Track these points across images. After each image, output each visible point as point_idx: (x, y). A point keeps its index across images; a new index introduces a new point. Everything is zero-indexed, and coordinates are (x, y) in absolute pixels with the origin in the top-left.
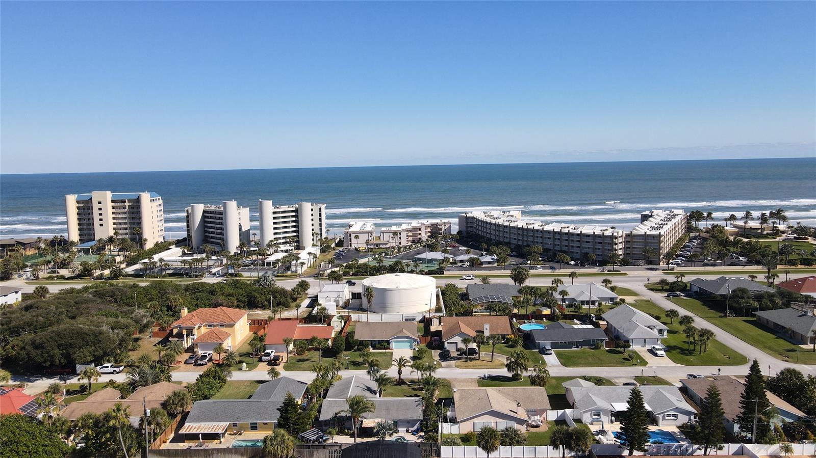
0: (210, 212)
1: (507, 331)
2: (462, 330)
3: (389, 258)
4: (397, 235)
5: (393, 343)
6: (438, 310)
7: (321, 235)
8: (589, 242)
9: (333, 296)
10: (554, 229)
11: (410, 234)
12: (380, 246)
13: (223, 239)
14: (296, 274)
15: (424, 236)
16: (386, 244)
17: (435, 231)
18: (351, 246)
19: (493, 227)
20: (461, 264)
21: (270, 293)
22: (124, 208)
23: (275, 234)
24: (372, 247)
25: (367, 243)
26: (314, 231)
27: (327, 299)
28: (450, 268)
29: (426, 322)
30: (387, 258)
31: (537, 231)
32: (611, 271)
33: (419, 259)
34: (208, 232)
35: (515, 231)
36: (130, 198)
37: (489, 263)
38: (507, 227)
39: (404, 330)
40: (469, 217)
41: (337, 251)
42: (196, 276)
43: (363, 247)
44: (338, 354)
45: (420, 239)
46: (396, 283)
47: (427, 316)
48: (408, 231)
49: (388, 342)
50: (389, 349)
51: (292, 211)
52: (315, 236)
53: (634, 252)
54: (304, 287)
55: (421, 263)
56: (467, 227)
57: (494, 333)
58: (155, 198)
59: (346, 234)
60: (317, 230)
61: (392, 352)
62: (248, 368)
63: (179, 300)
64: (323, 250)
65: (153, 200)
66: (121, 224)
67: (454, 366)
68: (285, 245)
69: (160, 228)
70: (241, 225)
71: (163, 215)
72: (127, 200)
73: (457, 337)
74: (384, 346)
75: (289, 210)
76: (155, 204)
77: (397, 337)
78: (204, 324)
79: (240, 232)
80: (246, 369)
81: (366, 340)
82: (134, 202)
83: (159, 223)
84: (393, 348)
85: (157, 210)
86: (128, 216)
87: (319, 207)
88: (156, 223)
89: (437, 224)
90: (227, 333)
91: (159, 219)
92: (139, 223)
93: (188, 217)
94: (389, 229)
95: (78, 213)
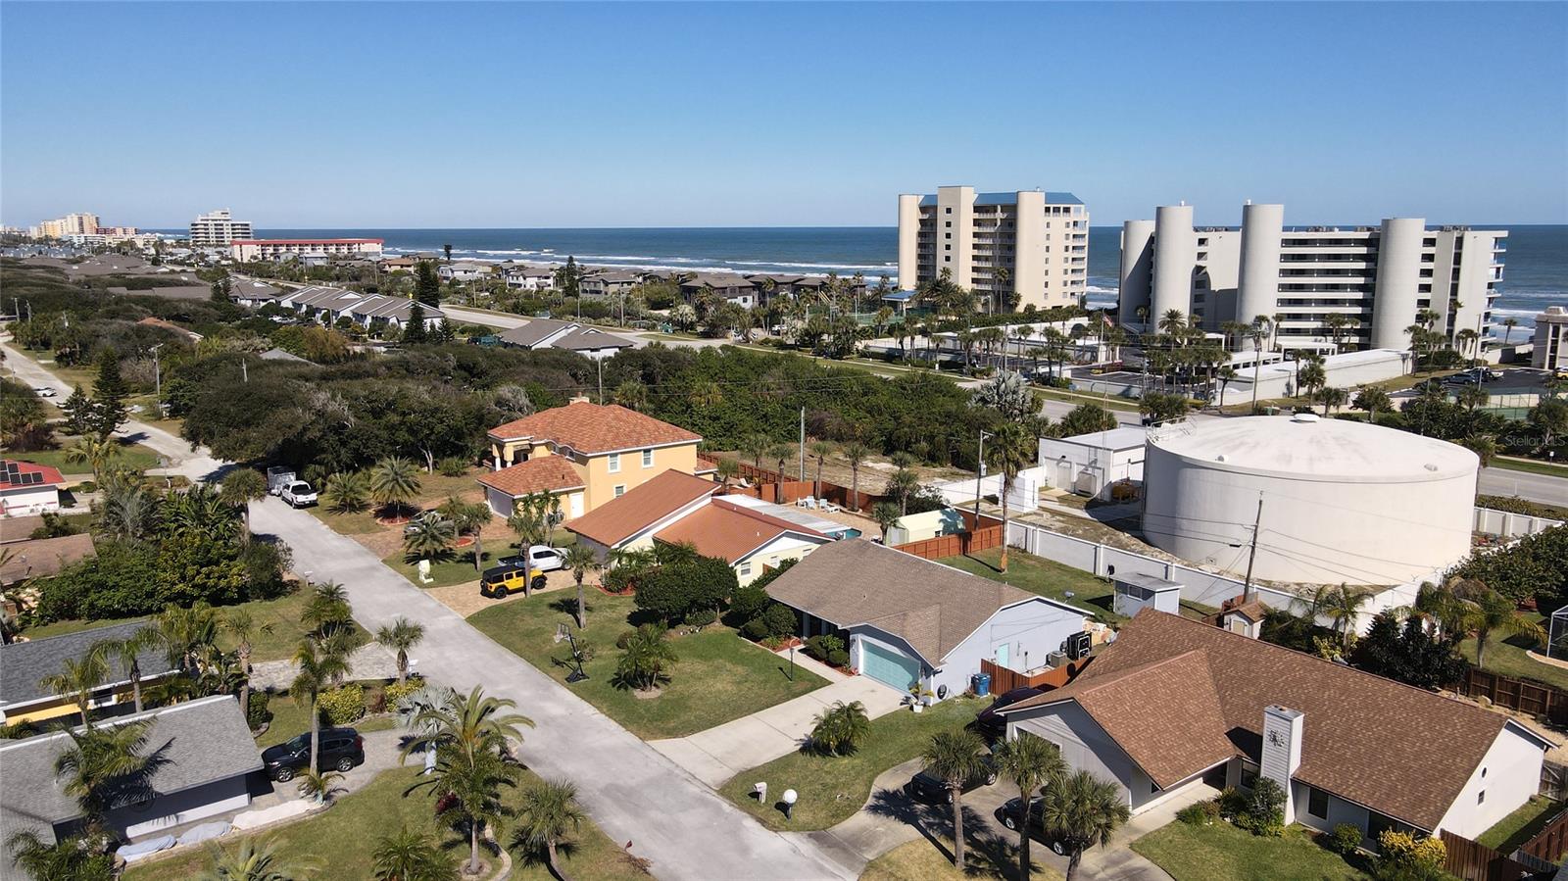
5: (862, 653)
14: (1202, 401)
18: (1553, 366)
22: (995, 224)
23: (1285, 302)
26: (1428, 307)
27: (1061, 464)
36: (1003, 203)
50: (846, 669)
51: (1359, 242)
52: (1429, 321)
57: (1322, 781)
58: (1062, 206)
59: (1542, 324)
60: (1440, 302)
61: (830, 683)
62: (432, 580)
63: (710, 393)
64: (1420, 365)
65: (1056, 210)
66: (987, 259)
67: (870, 856)
68: (1319, 338)
69: (1071, 277)
70: (1206, 273)
71: (1086, 249)
72: (999, 208)
73: (1055, 718)
74: (828, 652)
75: (1350, 239)
76: (1059, 221)
77: (868, 631)
78: (542, 442)
79: (1199, 292)
80: (426, 578)
81: (784, 605)
82: (1012, 209)
83: (1070, 266)
84: (861, 670)
85: (1067, 235)
86: (998, 241)
87: (1456, 235)
88: (1058, 264)
90: (572, 478)
91: (1072, 254)
92: (1014, 259)
93: (1122, 252)
95: (920, 233)
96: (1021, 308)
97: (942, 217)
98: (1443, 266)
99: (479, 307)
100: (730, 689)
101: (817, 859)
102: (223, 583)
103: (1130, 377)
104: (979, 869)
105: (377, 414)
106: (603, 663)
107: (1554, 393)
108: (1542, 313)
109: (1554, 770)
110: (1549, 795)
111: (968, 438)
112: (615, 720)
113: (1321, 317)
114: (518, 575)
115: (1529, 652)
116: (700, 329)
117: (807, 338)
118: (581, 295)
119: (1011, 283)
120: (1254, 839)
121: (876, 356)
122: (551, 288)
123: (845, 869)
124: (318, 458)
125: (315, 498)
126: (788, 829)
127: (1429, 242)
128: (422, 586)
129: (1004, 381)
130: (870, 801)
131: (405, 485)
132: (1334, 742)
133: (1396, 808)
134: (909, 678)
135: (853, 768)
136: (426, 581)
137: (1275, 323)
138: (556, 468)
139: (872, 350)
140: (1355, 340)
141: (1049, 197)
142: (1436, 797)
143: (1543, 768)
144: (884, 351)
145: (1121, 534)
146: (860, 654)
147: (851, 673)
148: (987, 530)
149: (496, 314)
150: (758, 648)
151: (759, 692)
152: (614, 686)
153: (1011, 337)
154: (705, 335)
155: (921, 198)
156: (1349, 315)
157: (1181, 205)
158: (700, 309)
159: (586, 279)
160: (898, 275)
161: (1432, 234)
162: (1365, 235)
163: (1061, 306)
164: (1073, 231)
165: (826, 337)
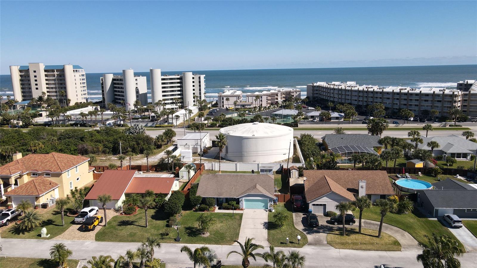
0: (118, 80)
1: (388, 190)
2: (333, 190)
3: (251, 115)
4: (259, 98)
5: (244, 203)
6: (296, 160)
7: (200, 97)
8: (427, 101)
9: (192, 144)
10: (393, 91)
11: (269, 98)
12: (246, 107)
13: (123, 100)
14: (172, 125)
15: (280, 100)
16: (250, 105)
17: (288, 97)
18: (223, 107)
19: (336, 92)
20: (312, 119)
21: (134, 140)
22: (54, 76)
23: (164, 96)
24: (239, 107)
25: (235, 104)
26: (195, 95)
27: (186, 146)
28: (303, 122)
29: (285, 173)
30: (250, 114)
31: (377, 92)
32: (453, 126)
33: (276, 115)
34: (116, 95)
35: (356, 94)
36: (57, 69)
37: (337, 118)
38: (348, 90)
39: (258, 186)
40: (315, 86)
41: (211, 110)
42: (90, 126)
43: (232, 107)
44: (172, 215)
45: (277, 102)
46: (253, 132)
47: (285, 167)
48: (267, 95)
49: (238, 201)
50: (239, 209)
51: (178, 79)
52: (196, 98)
53: (470, 110)
54: (169, 135)
55: (278, 118)
56: (313, 94)
58: (78, 70)
59: (219, 97)
60: (197, 94)
61: (242, 214)
62: (49, 235)
64: (201, 109)
65: (76, 71)
66: (52, 88)
67: (326, 242)
69: (83, 93)
70: (138, 89)
71: (86, 83)
72: (55, 70)
73: (325, 197)
75: (175, 78)
76: (77, 74)
77: (247, 196)
78: (26, 173)
79: (137, 94)
80: (47, 235)
81: (209, 198)
82: (61, 71)
83: (82, 89)
84: (244, 208)
85: (80, 79)
86: (57, 82)
87: (199, 76)
88: (79, 89)
89: (290, 92)
90: (53, 183)
91: (82, 85)
92: (65, 88)
93: (102, 84)
94: (253, 94)
95: (21, 80)
96: (72, 104)
97: (32, 74)
98: (196, 84)
100: (223, 225)
117: (5, 122)
119: (66, 96)
127: (193, 78)
128: (47, 238)
129: (137, 126)
130: (304, 232)
133: (386, 192)
134: (263, 205)
135: (287, 228)
137: (163, 102)
138: (44, 181)
139: (39, 123)
140: (180, 104)
141: (74, 67)
144: (43, 123)
147: (242, 210)
151: (231, 223)
155: (19, 67)
156: (178, 98)
157: (130, 69)
160: (14, 96)
161: (194, 76)
162: (179, 77)
163: (81, 102)
164: (82, 78)
165: (12, 121)
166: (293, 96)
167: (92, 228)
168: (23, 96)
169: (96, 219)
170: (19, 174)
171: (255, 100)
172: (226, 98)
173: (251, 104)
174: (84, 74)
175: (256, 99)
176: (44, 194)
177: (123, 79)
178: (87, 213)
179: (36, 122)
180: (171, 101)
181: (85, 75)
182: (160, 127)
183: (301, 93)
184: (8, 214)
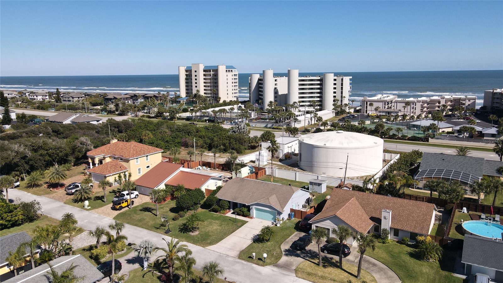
2: (338, 213)
3: (390, 124)
4: (410, 105)
7: (342, 101)
11: (427, 105)
12: (392, 114)
18: (366, 113)
20: (457, 134)
22: (210, 75)
23: (300, 97)
25: (376, 110)
26: (336, 98)
28: (442, 137)
39: (273, 197)
40: (496, 93)
41: (348, 115)
42: (218, 123)
44: (183, 210)
49: (249, 208)
50: (249, 217)
51: (318, 80)
52: (336, 102)
54: (266, 137)
56: (493, 103)
57: (398, 227)
58: (231, 70)
59: (363, 101)
60: (338, 97)
61: (248, 222)
62: (90, 207)
63: (149, 135)
64: (337, 114)
65: (229, 71)
66: (208, 86)
67: (294, 268)
68: (309, 107)
69: (234, 91)
70: (277, 89)
71: (238, 82)
72: (212, 70)
73: (328, 221)
74: (243, 213)
75: (315, 79)
76: (230, 74)
77: (257, 204)
78: (108, 156)
79: (276, 95)
80: (88, 207)
81: (224, 200)
82: (216, 71)
83: (234, 88)
84: (254, 216)
85: (232, 78)
86: (212, 81)
87: (341, 78)
88: (230, 87)
89: (460, 99)
90: (123, 167)
91: (234, 84)
92: (218, 86)
93: (250, 83)
94: (404, 99)
95: (186, 79)
96: (221, 101)
97: (193, 74)
98: (338, 86)
99: (22, 108)
100: (219, 228)
101: (280, 271)
102: (17, 218)
103: (264, 121)
104: (326, 265)
105: (35, 151)
106: (172, 226)
107: (373, 120)
108: (363, 98)
109: (438, 216)
110: (437, 223)
111: (236, 144)
112: (190, 243)
113: (310, 101)
114: (125, 202)
115: (410, 188)
116: (117, 113)
118: (62, 102)
119: (217, 94)
120: (384, 245)
121: (183, 119)
122: (48, 100)
123: (290, 273)
124: (16, 169)
125: (19, 184)
126: (266, 265)
127: (335, 80)
128: (87, 210)
129: (240, 125)
130: (283, 253)
131: (62, 176)
132: (397, 217)
133: (418, 230)
134: (272, 217)
135: (272, 245)
136: (88, 208)
137: (298, 104)
138: (117, 164)
139: (182, 117)
140: (318, 107)
141: (227, 67)
142: (426, 226)
143: (435, 216)
144: (185, 117)
145: (295, 168)
146: (254, 212)
147: (252, 218)
148: (261, 171)
149: (30, 110)
150: (218, 214)
151: (228, 228)
152: (181, 232)
153: (228, 111)
154: (120, 115)
155: (186, 67)
156: (316, 101)
157: (270, 70)
158: (117, 105)
159: (64, 96)
160: (180, 92)
161: (336, 78)
162: (319, 78)
163: (232, 101)
164: (234, 77)
165: (165, 113)
166: (464, 104)
167: (118, 208)
168: (187, 93)
169: (124, 201)
170: (103, 156)
171: (404, 107)
172: (369, 103)
173: (398, 111)
174: (237, 73)
175: (405, 105)
176: (111, 174)
177: (262, 79)
178: (124, 195)
179: (180, 116)
180: (309, 104)
181: (238, 75)
182: (277, 129)
183: (476, 101)
184: (78, 185)
